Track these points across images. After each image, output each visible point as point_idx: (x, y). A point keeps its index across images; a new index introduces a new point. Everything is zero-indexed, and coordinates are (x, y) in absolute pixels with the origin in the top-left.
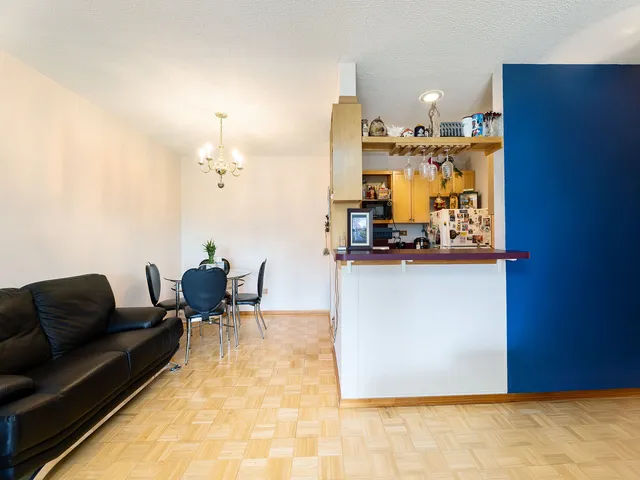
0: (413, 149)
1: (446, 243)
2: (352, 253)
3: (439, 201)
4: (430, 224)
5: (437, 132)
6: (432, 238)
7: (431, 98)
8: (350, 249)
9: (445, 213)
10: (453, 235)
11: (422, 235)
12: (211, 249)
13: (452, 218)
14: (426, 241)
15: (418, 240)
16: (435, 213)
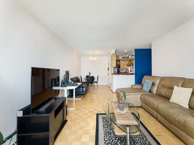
0: (123, 60)
1: (130, 72)
2: (115, 73)
3: (129, 65)
4: (127, 69)
5: (126, 58)
6: (127, 72)
7: (126, 51)
8: (114, 73)
9: (130, 67)
10: (131, 71)
11: (126, 71)
12: (90, 73)
13: (131, 68)
14: (126, 72)
15: (125, 72)
16: (128, 67)
